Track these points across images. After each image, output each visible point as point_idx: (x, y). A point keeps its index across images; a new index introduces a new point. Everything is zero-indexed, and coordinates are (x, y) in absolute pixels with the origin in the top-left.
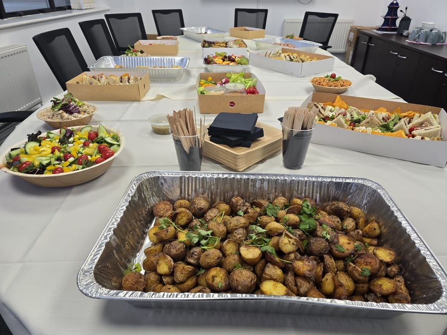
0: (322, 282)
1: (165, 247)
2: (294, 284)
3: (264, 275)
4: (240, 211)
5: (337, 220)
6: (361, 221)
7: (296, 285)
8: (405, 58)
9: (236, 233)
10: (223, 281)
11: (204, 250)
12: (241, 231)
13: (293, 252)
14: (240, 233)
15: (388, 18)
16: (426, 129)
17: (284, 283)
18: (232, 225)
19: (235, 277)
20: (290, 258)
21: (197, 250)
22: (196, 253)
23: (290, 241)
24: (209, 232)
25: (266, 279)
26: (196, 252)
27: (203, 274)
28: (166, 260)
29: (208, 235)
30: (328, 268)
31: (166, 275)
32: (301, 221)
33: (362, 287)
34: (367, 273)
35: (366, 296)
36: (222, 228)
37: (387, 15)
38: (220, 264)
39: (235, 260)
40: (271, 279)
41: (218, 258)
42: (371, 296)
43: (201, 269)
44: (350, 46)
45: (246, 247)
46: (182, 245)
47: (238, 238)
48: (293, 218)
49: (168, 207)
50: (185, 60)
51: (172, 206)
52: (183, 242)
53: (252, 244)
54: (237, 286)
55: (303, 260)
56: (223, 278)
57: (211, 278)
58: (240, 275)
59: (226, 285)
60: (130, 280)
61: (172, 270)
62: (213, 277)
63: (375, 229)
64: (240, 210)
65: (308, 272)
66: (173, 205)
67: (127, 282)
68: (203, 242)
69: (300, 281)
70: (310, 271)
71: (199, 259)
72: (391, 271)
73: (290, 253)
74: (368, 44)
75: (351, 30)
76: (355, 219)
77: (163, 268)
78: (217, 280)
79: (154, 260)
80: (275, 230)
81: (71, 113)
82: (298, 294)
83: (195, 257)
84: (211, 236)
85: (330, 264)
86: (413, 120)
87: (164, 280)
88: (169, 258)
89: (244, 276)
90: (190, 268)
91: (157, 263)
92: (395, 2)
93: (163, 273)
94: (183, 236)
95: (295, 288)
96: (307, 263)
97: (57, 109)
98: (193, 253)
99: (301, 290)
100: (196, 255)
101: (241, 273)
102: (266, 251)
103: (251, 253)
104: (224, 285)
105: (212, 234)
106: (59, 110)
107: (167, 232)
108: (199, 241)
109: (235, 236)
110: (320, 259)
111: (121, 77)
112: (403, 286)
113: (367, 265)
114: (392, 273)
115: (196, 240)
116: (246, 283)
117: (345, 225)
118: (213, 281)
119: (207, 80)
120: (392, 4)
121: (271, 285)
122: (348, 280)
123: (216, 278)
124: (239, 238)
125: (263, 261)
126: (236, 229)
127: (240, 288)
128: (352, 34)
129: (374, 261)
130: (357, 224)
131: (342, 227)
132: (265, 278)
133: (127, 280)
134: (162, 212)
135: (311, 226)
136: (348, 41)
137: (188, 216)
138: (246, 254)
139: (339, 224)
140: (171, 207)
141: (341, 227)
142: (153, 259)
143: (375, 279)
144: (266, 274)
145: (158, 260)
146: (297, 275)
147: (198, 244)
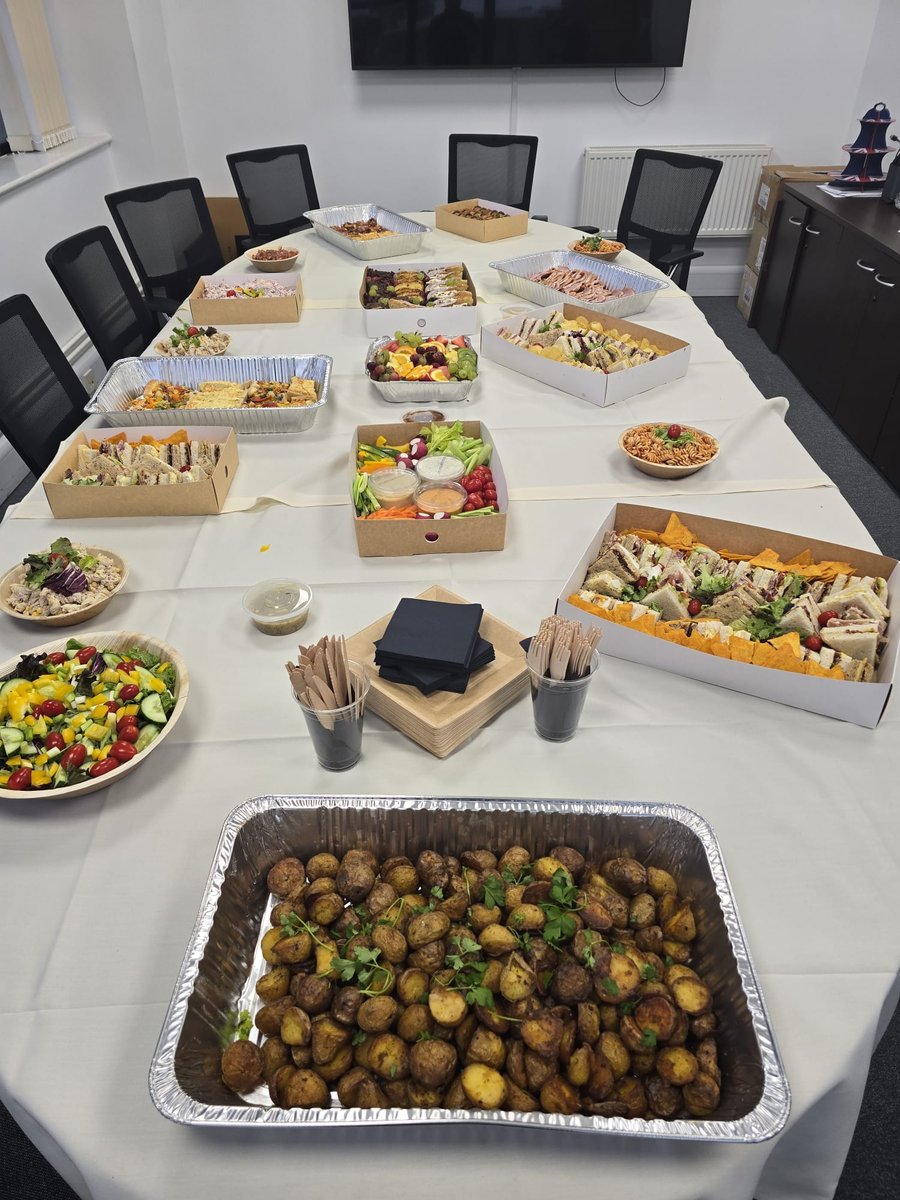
0: (569, 1063)
1: (293, 982)
2: (520, 1069)
3: (469, 1054)
4: (436, 888)
5: (619, 906)
6: (667, 901)
7: (525, 1070)
8: (891, 285)
9: (424, 953)
10: (398, 1062)
11: (366, 998)
12: (433, 948)
13: (524, 999)
14: (433, 955)
15: (858, 154)
16: (848, 632)
17: (503, 1070)
18: (417, 937)
19: (419, 1060)
20: (519, 1012)
21: (351, 995)
22: (350, 1004)
23: (519, 977)
24: (374, 955)
25: (474, 1062)
26: (350, 1000)
27: (364, 1044)
28: (297, 1019)
29: (372, 962)
30: (584, 1032)
31: (298, 1046)
32: (546, 921)
33: (643, 1064)
34: (652, 1041)
35: (647, 1082)
36: (398, 944)
37: (858, 144)
38: (394, 1027)
39: (419, 1020)
40: (482, 1061)
41: (390, 1017)
42: (655, 1082)
43: (360, 1032)
44: (761, 221)
45: (440, 991)
46: (324, 983)
47: (427, 964)
48: (531, 914)
49: (295, 871)
50: (319, 365)
51: (302, 868)
52: (326, 977)
53: (453, 985)
54: (422, 1077)
55: (541, 1019)
56: (399, 1056)
57: (377, 1059)
58: (427, 1055)
59: (403, 1068)
60: (236, 1064)
61: (307, 1040)
62: (382, 1057)
63: (686, 928)
64: (435, 884)
65: (545, 1048)
66: (305, 867)
67: (231, 1067)
68: (364, 976)
69: (532, 1062)
70: (549, 1044)
71: (356, 1012)
72: (700, 1027)
73: (519, 1001)
74: (803, 226)
75: (763, 179)
76: (657, 896)
77: (293, 1033)
78: (389, 1061)
79: (276, 1014)
80: (497, 946)
81: (67, 592)
82: (528, 1086)
83: (350, 1010)
84: (377, 966)
85: (588, 1025)
86: (833, 588)
87: (295, 1058)
88: (303, 1015)
89: (435, 1055)
90: (340, 1037)
91: (282, 1021)
92: (880, 108)
93: (292, 1043)
94: (326, 960)
95: (521, 1078)
96: (546, 1026)
97: (37, 585)
98: (345, 1004)
99: (532, 1080)
100: (350, 1007)
101: (429, 1051)
102: (474, 1004)
103: (447, 1008)
104: (399, 1069)
105: (381, 959)
106: (42, 587)
107: (297, 949)
108: (356, 976)
109: (422, 960)
110: (571, 1014)
111: (170, 446)
112: (713, 1062)
113: (654, 1022)
114: (702, 1032)
115: (349, 974)
116: (438, 1070)
117: (635, 914)
118: (380, 1065)
119: (374, 445)
120: (872, 113)
121: (481, 1075)
122: (618, 1052)
123: (385, 1059)
124: (430, 964)
125: (469, 1022)
126: (425, 945)
127: (427, 1080)
128: (766, 189)
129: (666, 1015)
130: (658, 910)
131: (629, 919)
132: (471, 1059)
133: (229, 1063)
134: (284, 885)
135: (566, 931)
136: (756, 207)
137: (335, 908)
138: (440, 1011)
139: (623, 914)
140: (300, 871)
141: (625, 919)
142: (272, 1012)
143: (667, 1049)
144: (472, 1052)
145: (283, 1016)
146: (526, 1049)
147: (354, 981)
